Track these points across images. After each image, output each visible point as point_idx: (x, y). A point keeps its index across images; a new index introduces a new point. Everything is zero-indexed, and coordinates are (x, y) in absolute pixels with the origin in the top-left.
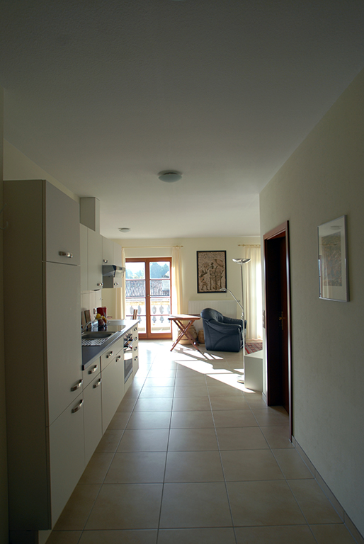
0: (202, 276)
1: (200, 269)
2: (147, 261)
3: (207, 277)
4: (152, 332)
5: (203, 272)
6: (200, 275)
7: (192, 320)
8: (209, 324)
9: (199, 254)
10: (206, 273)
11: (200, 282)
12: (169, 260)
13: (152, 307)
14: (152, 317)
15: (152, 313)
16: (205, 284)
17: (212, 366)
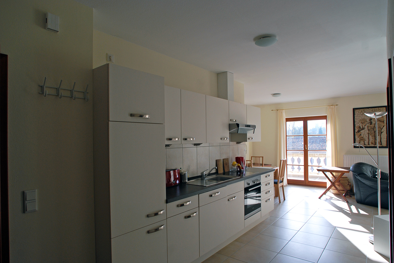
0: (359, 131)
1: (356, 125)
2: (305, 120)
3: (364, 133)
4: (310, 180)
5: (360, 127)
6: (356, 131)
7: (343, 173)
8: (359, 178)
9: (356, 111)
10: (363, 129)
11: (356, 137)
12: (325, 117)
13: (309, 158)
14: (309, 168)
15: (309, 164)
16: (362, 139)
17: (350, 220)
